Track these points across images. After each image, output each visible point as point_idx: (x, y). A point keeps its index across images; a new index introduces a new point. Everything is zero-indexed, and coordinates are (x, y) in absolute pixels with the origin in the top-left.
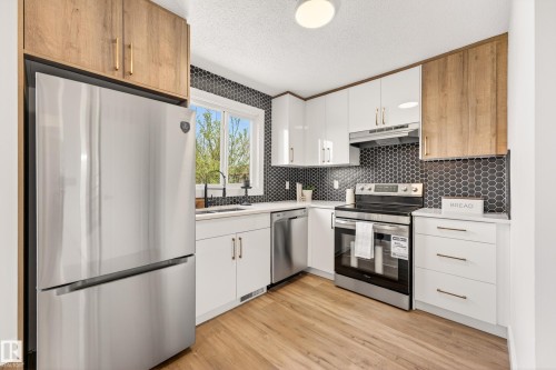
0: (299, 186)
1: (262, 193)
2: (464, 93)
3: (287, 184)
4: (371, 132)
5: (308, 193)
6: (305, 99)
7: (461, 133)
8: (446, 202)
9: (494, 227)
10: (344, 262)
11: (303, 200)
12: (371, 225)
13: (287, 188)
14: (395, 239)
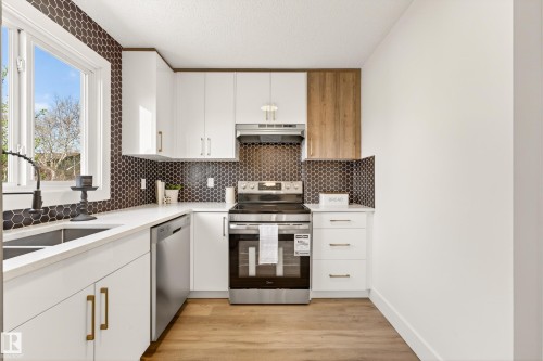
0: (160, 185)
1: (108, 197)
2: (337, 106)
3: (144, 181)
4: (261, 125)
5: (174, 194)
6: (175, 70)
7: (335, 140)
8: (323, 197)
9: (364, 215)
10: (241, 273)
11: (167, 202)
12: (276, 227)
13: (143, 187)
14: (298, 237)
